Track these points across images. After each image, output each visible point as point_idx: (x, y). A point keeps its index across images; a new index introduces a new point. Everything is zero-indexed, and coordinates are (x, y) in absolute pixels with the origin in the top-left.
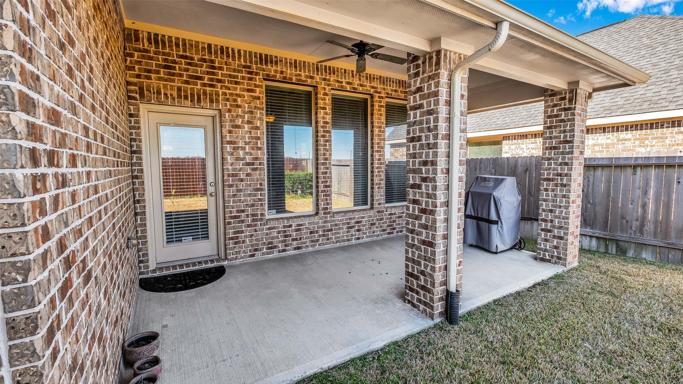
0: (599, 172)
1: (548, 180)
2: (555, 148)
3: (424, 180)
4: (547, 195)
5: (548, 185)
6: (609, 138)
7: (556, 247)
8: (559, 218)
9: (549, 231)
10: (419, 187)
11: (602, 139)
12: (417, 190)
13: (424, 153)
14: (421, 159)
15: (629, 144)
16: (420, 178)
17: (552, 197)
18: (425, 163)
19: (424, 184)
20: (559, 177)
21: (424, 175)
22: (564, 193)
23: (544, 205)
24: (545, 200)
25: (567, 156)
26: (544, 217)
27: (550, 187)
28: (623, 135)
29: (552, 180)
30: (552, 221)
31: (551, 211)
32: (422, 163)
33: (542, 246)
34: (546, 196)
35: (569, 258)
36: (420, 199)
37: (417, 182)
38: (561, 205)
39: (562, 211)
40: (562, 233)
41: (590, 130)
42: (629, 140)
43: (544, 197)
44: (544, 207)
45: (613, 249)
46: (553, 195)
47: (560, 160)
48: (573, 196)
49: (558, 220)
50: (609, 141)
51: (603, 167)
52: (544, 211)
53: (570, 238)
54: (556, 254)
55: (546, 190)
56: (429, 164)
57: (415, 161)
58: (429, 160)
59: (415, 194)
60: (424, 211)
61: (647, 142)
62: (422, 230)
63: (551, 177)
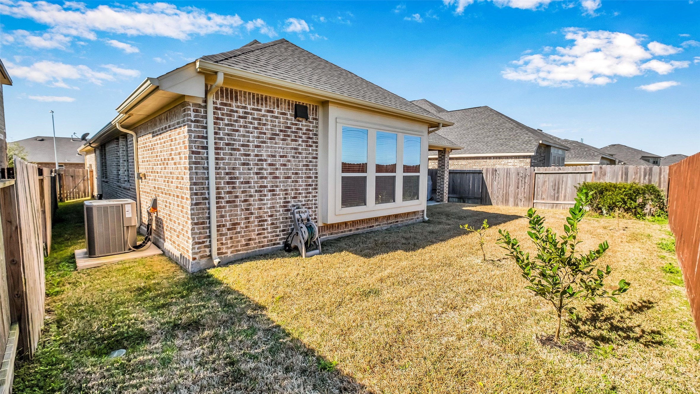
0: (458, 174)
11: (456, 162)
35: (444, 200)
41: (451, 159)
45: (462, 201)
48: (445, 181)
51: (459, 173)
53: (445, 194)
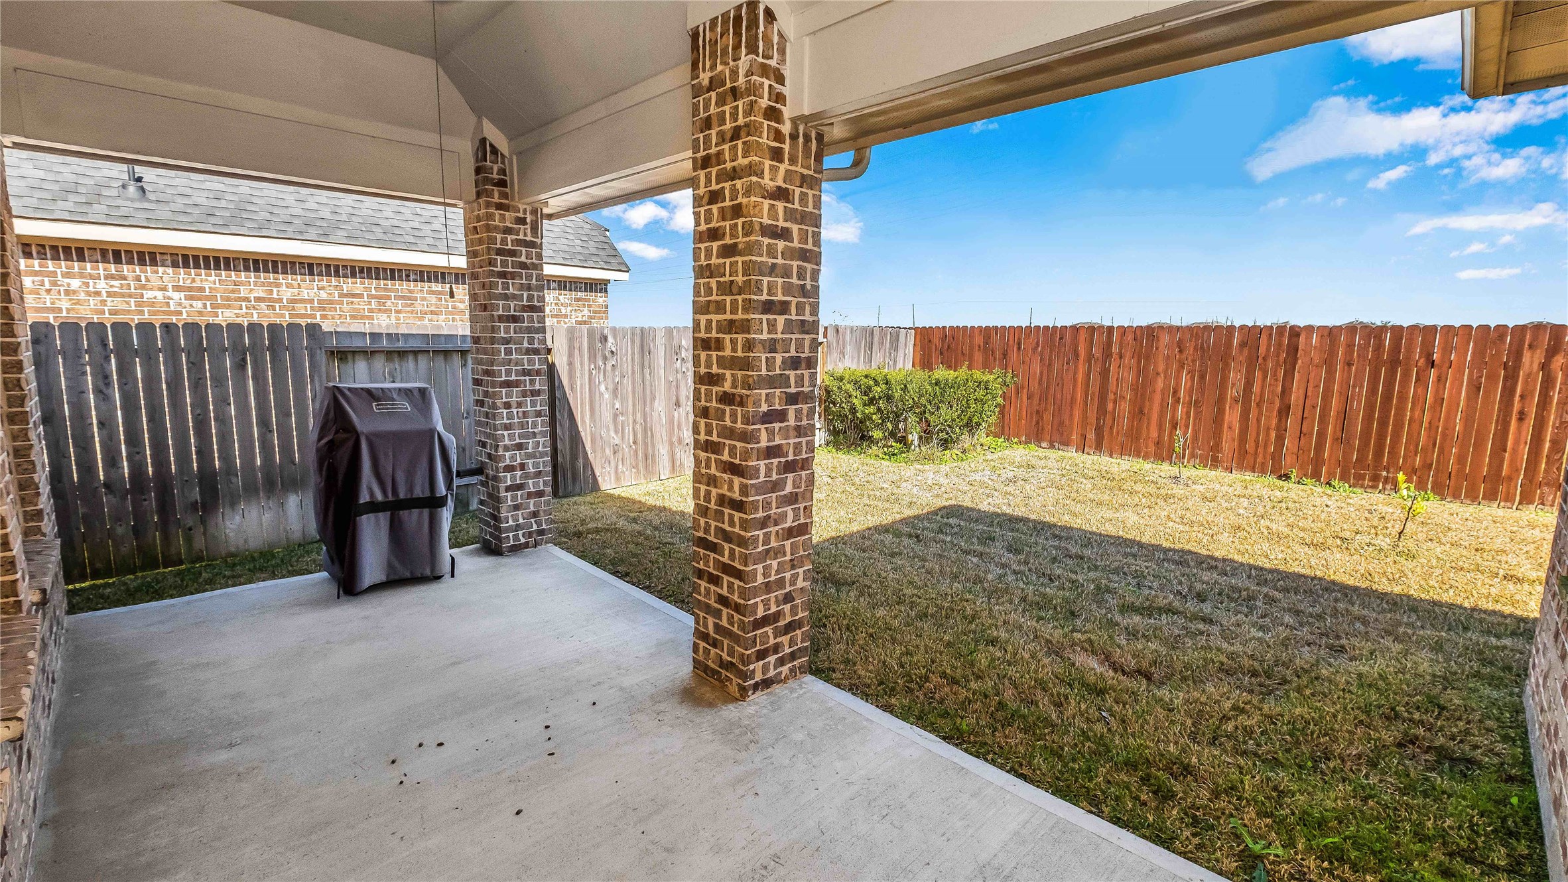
1: (508, 384)
2: (515, 319)
3: (793, 399)
4: (510, 416)
5: (508, 395)
6: (323, 288)
7: (535, 514)
8: (535, 457)
9: (520, 487)
10: (781, 416)
12: (777, 425)
13: (794, 341)
14: (787, 355)
15: (362, 305)
16: (784, 396)
17: (518, 418)
18: (795, 363)
19: (792, 410)
20: (527, 378)
21: (793, 390)
22: (538, 408)
23: (506, 439)
24: (507, 427)
25: (536, 336)
26: (508, 462)
27: (514, 399)
28: (347, 285)
29: (517, 384)
30: (522, 466)
31: (520, 447)
32: (789, 362)
33: (511, 523)
34: (508, 419)
36: (784, 442)
37: (777, 407)
38: (536, 430)
39: (538, 442)
40: (541, 484)
42: (360, 296)
43: (505, 421)
44: (507, 442)
46: (520, 415)
47: (526, 345)
49: (532, 461)
50: (323, 295)
52: (506, 448)
54: (535, 527)
55: (507, 405)
56: (803, 365)
57: (774, 358)
58: (802, 355)
59: (771, 434)
60: (789, 467)
61: (389, 303)
62: (785, 509)
63: (513, 378)
